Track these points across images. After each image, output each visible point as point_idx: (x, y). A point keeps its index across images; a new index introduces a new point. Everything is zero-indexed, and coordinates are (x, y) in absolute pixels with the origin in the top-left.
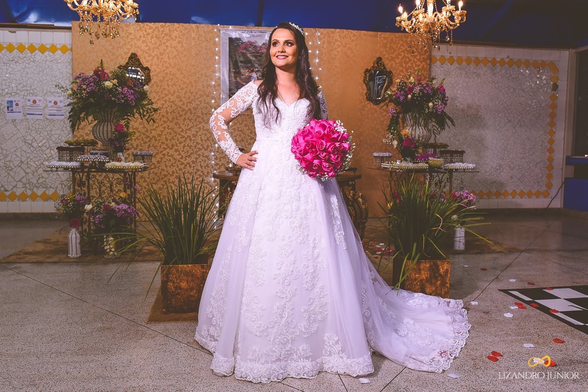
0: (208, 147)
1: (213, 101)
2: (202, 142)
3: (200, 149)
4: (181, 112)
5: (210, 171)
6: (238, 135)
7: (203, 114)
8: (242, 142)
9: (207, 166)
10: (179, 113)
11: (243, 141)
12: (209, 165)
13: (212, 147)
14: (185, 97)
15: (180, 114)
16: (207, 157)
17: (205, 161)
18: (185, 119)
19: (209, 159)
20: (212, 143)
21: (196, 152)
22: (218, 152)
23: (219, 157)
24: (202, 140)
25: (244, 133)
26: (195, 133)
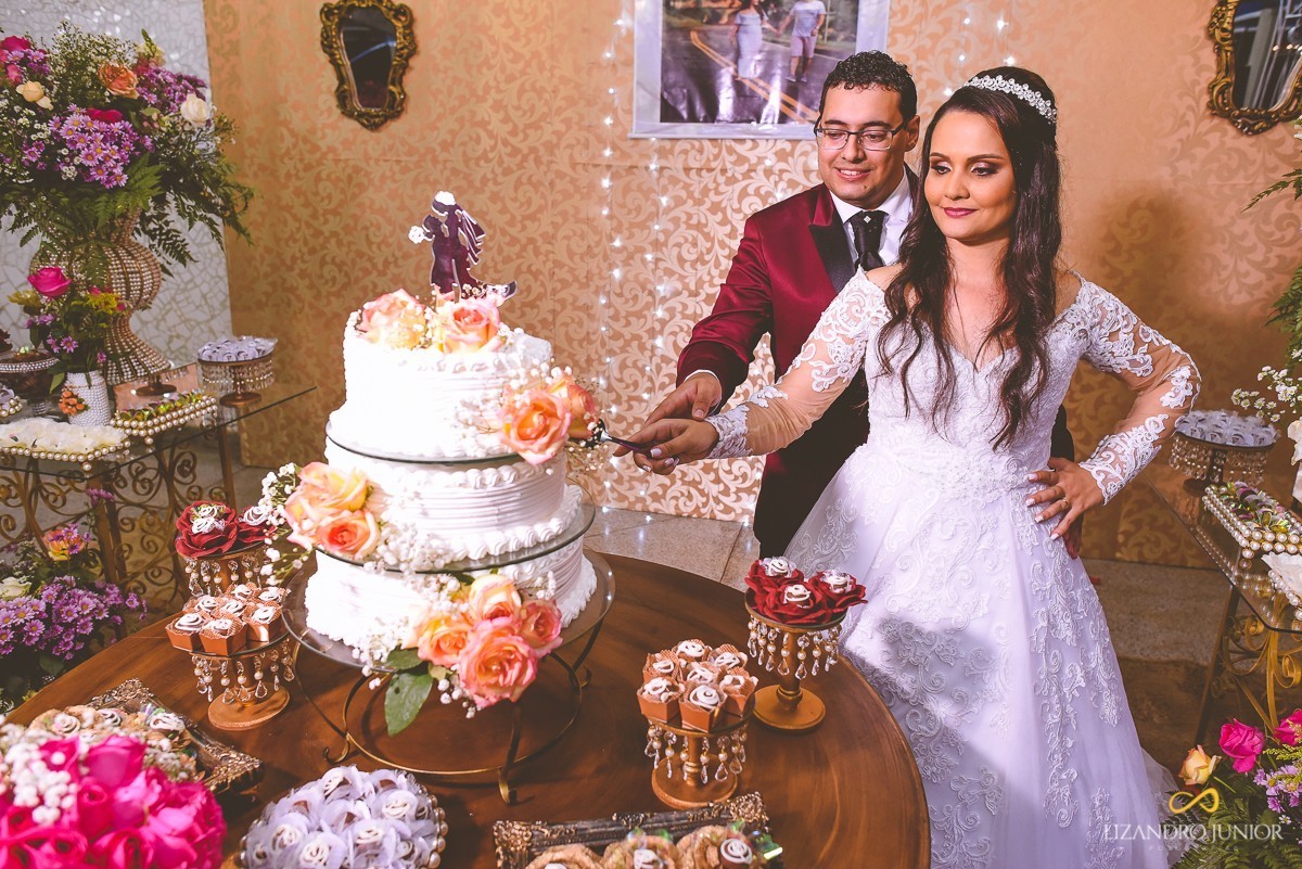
0: (589, 277)
1: (608, 121)
2: (571, 259)
3: (565, 284)
4: (506, 159)
5: (594, 356)
6: (686, 240)
7: (574, 165)
8: (699, 266)
9: (587, 339)
10: (501, 162)
11: (704, 263)
12: (593, 337)
13: (602, 278)
14: (518, 108)
15: (505, 165)
16: (587, 308)
17: (580, 324)
18: (518, 184)
19: (591, 317)
20: (604, 265)
21: (554, 292)
22: (620, 295)
23: (623, 314)
24: (571, 254)
25: (707, 237)
26: (550, 230)
